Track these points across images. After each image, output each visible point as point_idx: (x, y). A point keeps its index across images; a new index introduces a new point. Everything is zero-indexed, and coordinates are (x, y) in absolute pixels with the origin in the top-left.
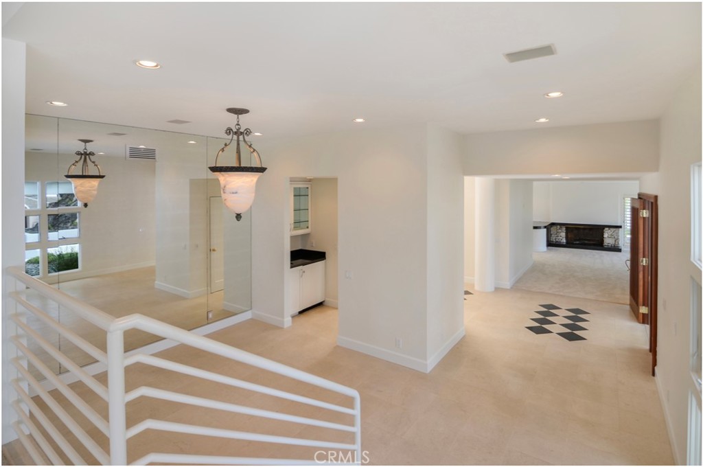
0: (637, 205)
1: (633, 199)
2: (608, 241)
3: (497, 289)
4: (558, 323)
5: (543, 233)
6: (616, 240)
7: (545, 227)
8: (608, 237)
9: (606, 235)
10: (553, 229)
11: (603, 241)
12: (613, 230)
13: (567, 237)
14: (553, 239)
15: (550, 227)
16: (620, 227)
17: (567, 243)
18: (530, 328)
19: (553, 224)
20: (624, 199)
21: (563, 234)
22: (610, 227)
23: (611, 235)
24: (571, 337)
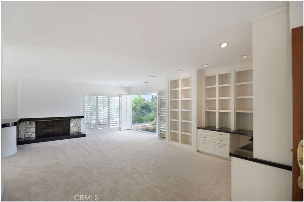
2: (73, 129)
6: (79, 128)
8: (73, 126)
9: (71, 125)
10: (22, 126)
11: (69, 130)
12: (77, 120)
13: (36, 133)
14: (22, 136)
15: (19, 123)
16: (83, 117)
17: (37, 137)
19: (22, 120)
20: (84, 96)
21: (33, 130)
22: (74, 118)
23: (76, 124)
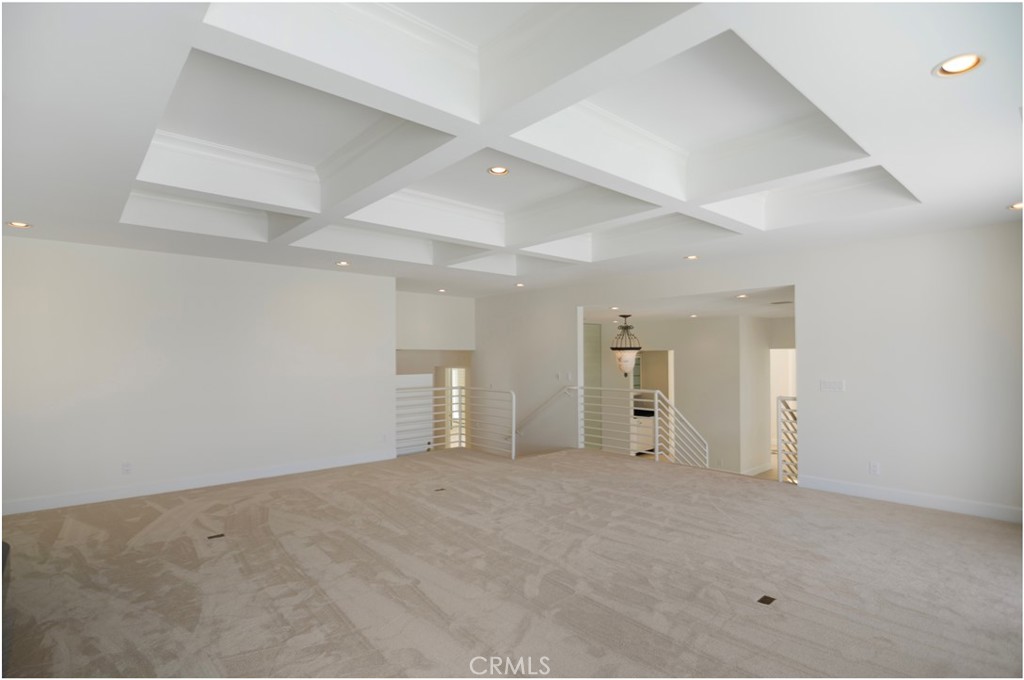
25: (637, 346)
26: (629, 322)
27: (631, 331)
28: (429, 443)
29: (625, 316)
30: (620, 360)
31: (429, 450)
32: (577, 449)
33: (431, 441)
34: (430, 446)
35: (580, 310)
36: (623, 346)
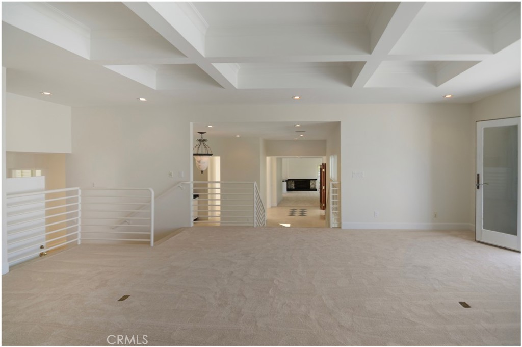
0: (322, 168)
1: (320, 166)
2: (312, 186)
3: (272, 207)
4: (298, 213)
5: (285, 183)
6: (315, 185)
7: (286, 181)
9: (311, 184)
10: (289, 182)
11: (310, 186)
13: (295, 186)
14: (289, 187)
15: (288, 181)
16: (316, 179)
17: (295, 188)
18: (289, 215)
19: (289, 180)
20: (317, 166)
21: (293, 185)
22: (313, 180)
23: (313, 183)
24: (302, 215)
25: (210, 153)
26: (204, 137)
27: (205, 142)
28: (42, 247)
29: (202, 133)
30: (199, 162)
31: (41, 255)
32: (190, 227)
33: (44, 244)
34: (43, 251)
35: (191, 124)
36: (203, 153)
